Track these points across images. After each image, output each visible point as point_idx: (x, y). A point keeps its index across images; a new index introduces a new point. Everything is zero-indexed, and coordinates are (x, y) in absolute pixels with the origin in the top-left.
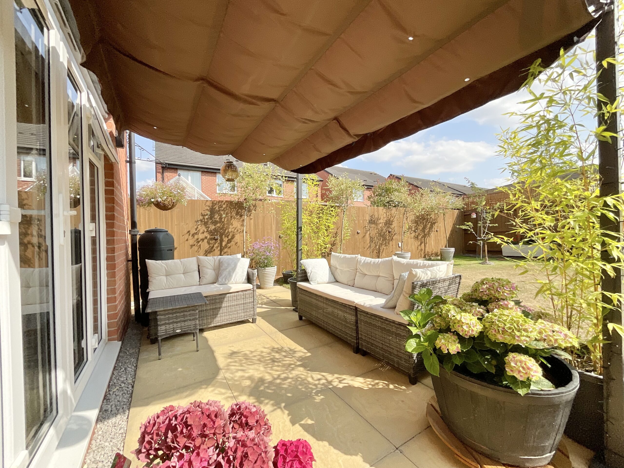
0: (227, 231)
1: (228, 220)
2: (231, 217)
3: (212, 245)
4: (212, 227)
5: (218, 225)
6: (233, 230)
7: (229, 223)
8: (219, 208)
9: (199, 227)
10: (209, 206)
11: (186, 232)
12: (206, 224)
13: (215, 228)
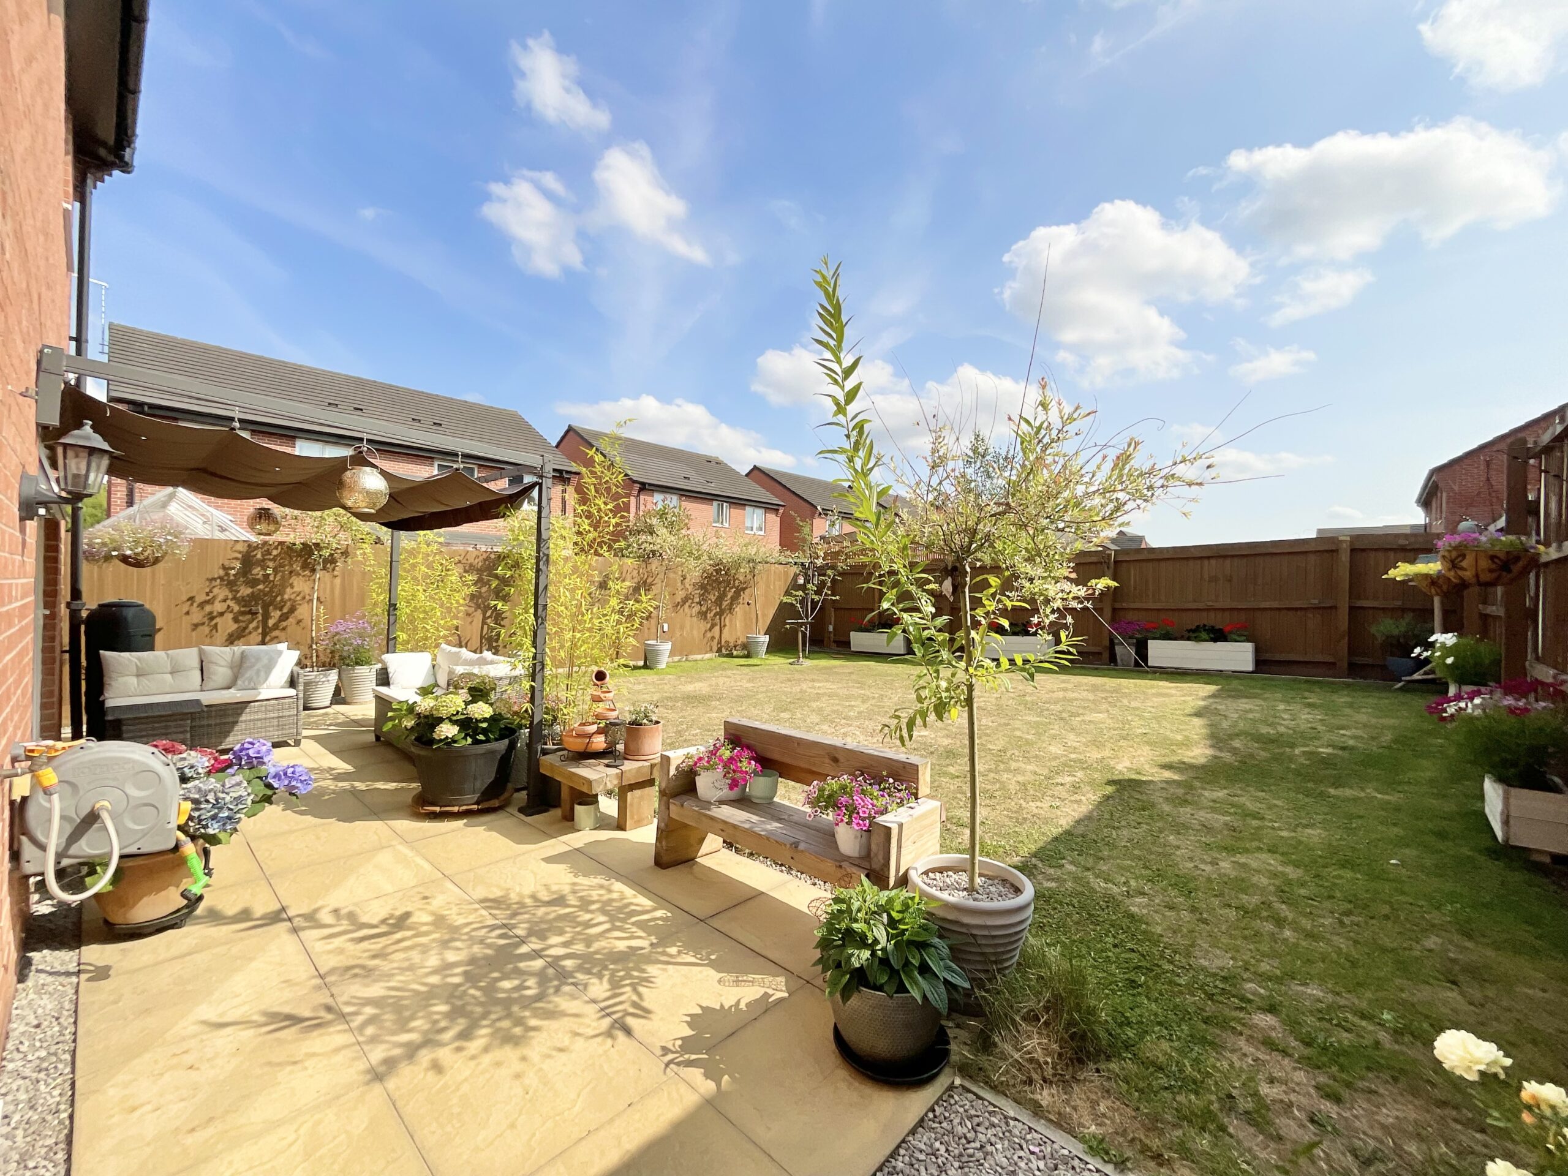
0: (279, 599)
1: (283, 577)
2: (291, 572)
3: (243, 625)
4: (245, 591)
5: (261, 587)
6: (293, 597)
7: (285, 584)
8: (263, 555)
9: (216, 591)
10: (240, 552)
11: (185, 598)
12: (231, 584)
13: (253, 593)
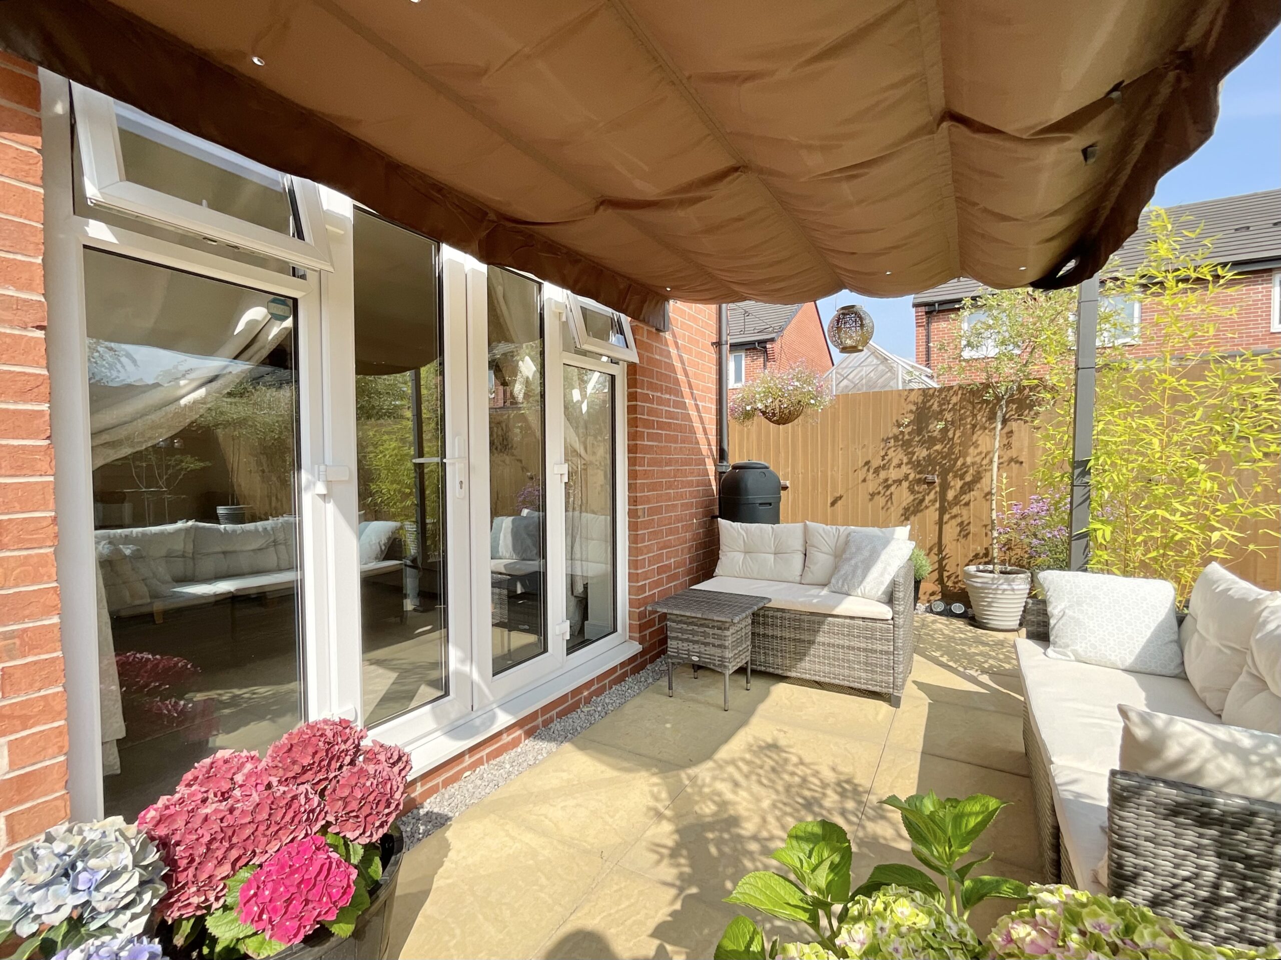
0: (959, 463)
3: (920, 496)
4: (922, 453)
8: (940, 405)
9: (891, 453)
10: (916, 404)
11: (861, 463)
12: (906, 445)
13: (929, 455)
